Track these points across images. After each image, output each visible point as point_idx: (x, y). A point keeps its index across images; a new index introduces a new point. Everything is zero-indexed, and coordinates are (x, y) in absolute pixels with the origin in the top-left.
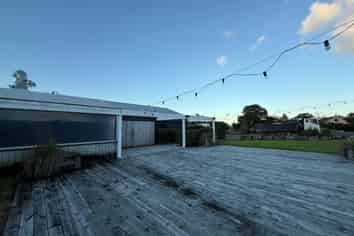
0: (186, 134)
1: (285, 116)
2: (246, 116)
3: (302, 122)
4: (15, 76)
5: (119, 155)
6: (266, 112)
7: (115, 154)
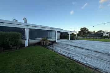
0: (71, 36)
1: (94, 31)
2: (81, 31)
3: (103, 33)
4: (24, 19)
5: (56, 42)
6: (88, 30)
7: (55, 41)
